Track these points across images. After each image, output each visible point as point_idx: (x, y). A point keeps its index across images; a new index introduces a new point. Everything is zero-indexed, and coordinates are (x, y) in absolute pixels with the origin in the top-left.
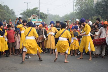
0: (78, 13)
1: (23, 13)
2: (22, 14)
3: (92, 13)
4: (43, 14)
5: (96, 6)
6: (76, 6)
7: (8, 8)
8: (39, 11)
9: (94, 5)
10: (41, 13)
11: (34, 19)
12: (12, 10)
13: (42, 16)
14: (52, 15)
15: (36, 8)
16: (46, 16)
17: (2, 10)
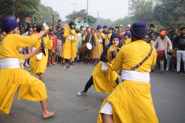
0: (133, 17)
1: (69, 15)
2: (67, 17)
3: (150, 18)
4: (92, 17)
5: (155, 10)
6: (131, 9)
7: (51, 10)
8: (87, 13)
9: (153, 8)
10: (89, 16)
11: (79, 22)
12: (56, 12)
13: (90, 20)
14: (102, 19)
15: (84, 10)
16: (95, 19)
17: (44, 12)
